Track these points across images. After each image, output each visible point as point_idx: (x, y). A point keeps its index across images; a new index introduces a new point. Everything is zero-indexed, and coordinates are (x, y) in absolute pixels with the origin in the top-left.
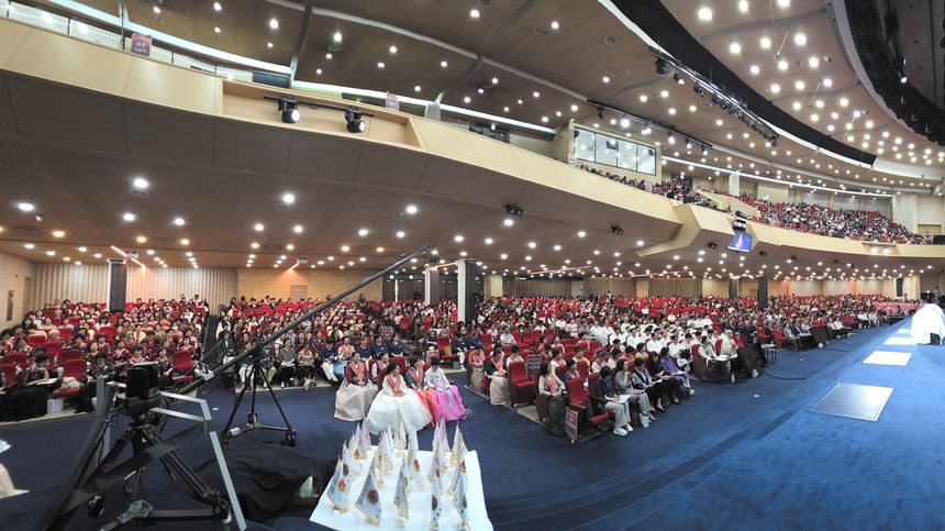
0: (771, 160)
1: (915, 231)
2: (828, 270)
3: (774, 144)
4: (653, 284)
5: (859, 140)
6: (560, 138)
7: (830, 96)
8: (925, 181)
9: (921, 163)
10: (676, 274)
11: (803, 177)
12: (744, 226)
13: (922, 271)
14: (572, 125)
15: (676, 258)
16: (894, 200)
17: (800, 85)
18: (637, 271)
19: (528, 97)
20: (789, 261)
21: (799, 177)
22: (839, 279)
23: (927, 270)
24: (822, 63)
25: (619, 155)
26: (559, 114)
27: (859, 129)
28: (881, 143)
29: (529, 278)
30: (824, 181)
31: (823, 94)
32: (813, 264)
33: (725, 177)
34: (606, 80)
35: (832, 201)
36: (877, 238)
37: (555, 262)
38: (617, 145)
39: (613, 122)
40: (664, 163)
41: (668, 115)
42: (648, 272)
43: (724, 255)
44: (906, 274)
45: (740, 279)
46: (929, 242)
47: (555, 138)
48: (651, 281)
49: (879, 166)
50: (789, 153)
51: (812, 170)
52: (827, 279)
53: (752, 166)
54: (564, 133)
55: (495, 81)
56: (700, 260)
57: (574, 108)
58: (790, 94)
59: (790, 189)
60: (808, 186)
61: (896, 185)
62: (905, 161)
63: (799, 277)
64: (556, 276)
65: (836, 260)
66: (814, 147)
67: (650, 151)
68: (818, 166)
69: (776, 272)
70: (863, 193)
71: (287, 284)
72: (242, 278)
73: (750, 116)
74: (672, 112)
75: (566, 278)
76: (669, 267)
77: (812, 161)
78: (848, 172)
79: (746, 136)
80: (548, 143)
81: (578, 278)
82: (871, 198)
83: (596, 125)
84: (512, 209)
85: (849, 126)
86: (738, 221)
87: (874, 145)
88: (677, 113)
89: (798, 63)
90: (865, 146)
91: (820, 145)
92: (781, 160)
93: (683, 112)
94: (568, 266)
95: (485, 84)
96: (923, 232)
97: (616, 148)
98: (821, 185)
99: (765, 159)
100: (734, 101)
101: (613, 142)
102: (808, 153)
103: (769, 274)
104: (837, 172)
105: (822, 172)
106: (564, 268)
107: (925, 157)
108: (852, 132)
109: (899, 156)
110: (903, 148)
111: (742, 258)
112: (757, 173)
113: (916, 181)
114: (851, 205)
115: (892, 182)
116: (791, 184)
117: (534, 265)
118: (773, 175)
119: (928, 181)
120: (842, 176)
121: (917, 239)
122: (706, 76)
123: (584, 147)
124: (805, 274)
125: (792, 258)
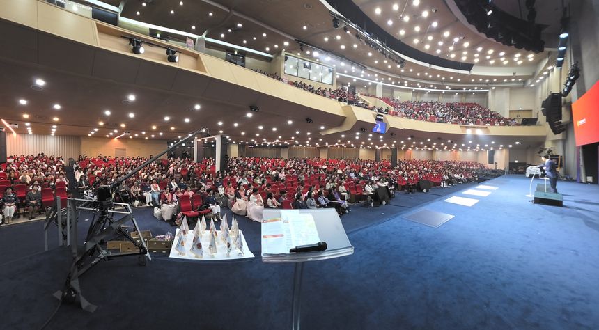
0: (401, 75)
1: (507, 116)
2: (435, 144)
3: (402, 67)
4: (330, 151)
5: (459, 56)
6: (277, 60)
7: (438, 32)
8: (517, 78)
9: (512, 64)
10: (343, 145)
11: (421, 84)
12: (382, 118)
13: (511, 146)
14: (284, 53)
15: (343, 136)
16: (490, 94)
17: (417, 29)
18: (320, 143)
19: (259, 36)
20: (409, 139)
21: (418, 84)
22: (443, 150)
23: (514, 145)
24: (431, 13)
25: (311, 72)
26: (276, 46)
27: (459, 49)
28: (476, 55)
29: (255, 146)
30: (434, 85)
31: (432, 31)
32: (424, 140)
33: (374, 86)
34: (305, 28)
35: (441, 98)
36: (473, 122)
37: (272, 137)
38: (310, 65)
39: (308, 52)
40: (338, 77)
41: (340, 49)
42: (327, 144)
43: (371, 135)
44: (496, 148)
45: (382, 149)
46: (517, 125)
47: (273, 61)
48: (329, 149)
49: (475, 72)
50: (411, 70)
51: (427, 79)
52: (434, 150)
53: (390, 79)
54: (278, 58)
55: (240, 25)
56: (357, 138)
57: (286, 44)
58: (411, 35)
59: (413, 92)
60: (424, 89)
61: (491, 82)
62: (499, 64)
63: (417, 148)
64: (271, 145)
65: (440, 138)
66: (427, 65)
67: (330, 70)
68: (430, 76)
69: (402, 145)
70: (464, 90)
71: (113, 148)
72: (84, 142)
73: (388, 50)
74: (343, 47)
75: (277, 146)
76: (339, 141)
77: (426, 74)
78: (451, 78)
79: (386, 62)
80: (268, 63)
81: (285, 147)
82: (472, 93)
83: (299, 54)
84: (253, 108)
85: (451, 48)
86: (379, 115)
87: (471, 57)
88: (346, 48)
89: (415, 16)
90: (464, 59)
91: (431, 63)
92: (407, 75)
93: (349, 48)
94: (280, 139)
95: (233, 27)
96: (514, 116)
97: (309, 67)
98: (433, 88)
99: (397, 74)
100: (378, 42)
101: (307, 64)
102: (423, 69)
103: (398, 147)
104: (443, 78)
105: (434, 80)
106: (277, 141)
107: (516, 60)
108: (453, 52)
109: (492, 62)
110: (495, 56)
111: (381, 137)
112: (393, 83)
113: (509, 78)
114: (455, 99)
115: (487, 81)
116: (414, 89)
117: (260, 139)
118: (402, 84)
119: (520, 77)
120: (448, 81)
121: (507, 122)
122: (362, 28)
123: (291, 67)
124: (420, 147)
125: (411, 137)
